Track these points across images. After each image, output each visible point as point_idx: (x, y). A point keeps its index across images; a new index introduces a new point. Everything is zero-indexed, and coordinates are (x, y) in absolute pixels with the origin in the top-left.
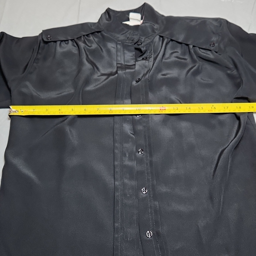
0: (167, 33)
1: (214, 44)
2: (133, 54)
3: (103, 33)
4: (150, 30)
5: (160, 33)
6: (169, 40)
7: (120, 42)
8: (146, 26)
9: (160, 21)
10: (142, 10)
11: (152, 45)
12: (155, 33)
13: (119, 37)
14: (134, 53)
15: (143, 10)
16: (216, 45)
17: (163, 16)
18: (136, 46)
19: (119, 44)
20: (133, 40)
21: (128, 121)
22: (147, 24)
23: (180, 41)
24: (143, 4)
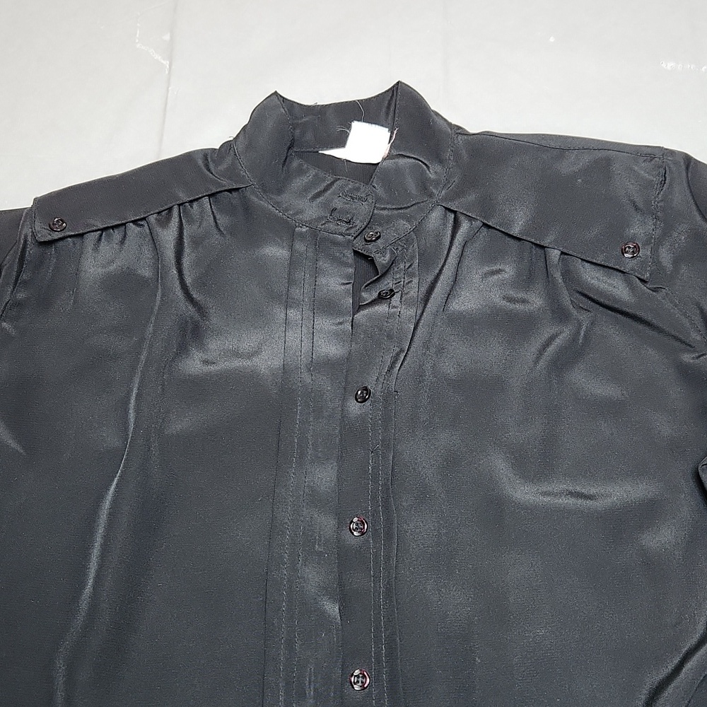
0: (471, 197)
1: (637, 248)
2: (348, 277)
3: (248, 194)
4: (412, 186)
5: (445, 199)
6: (479, 224)
7: (304, 229)
8: (398, 171)
9: (448, 154)
10: (388, 108)
11: (415, 241)
12: (431, 195)
13: (301, 212)
14: (351, 270)
15: (392, 109)
16: (645, 252)
17: (459, 131)
18: (359, 245)
19: (302, 235)
20: (349, 222)
21: (320, 554)
22: (402, 161)
23: (515, 231)
24: (393, 87)
